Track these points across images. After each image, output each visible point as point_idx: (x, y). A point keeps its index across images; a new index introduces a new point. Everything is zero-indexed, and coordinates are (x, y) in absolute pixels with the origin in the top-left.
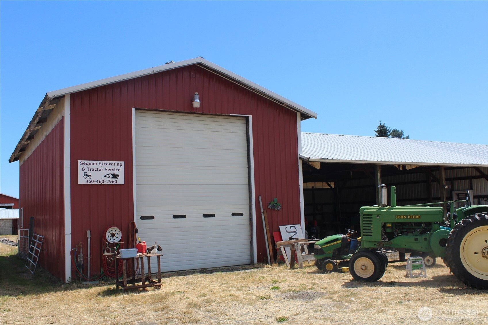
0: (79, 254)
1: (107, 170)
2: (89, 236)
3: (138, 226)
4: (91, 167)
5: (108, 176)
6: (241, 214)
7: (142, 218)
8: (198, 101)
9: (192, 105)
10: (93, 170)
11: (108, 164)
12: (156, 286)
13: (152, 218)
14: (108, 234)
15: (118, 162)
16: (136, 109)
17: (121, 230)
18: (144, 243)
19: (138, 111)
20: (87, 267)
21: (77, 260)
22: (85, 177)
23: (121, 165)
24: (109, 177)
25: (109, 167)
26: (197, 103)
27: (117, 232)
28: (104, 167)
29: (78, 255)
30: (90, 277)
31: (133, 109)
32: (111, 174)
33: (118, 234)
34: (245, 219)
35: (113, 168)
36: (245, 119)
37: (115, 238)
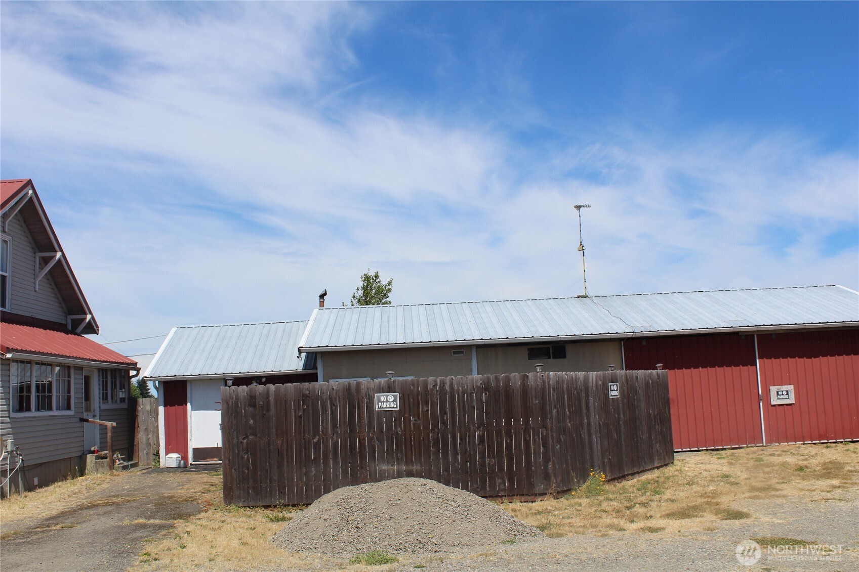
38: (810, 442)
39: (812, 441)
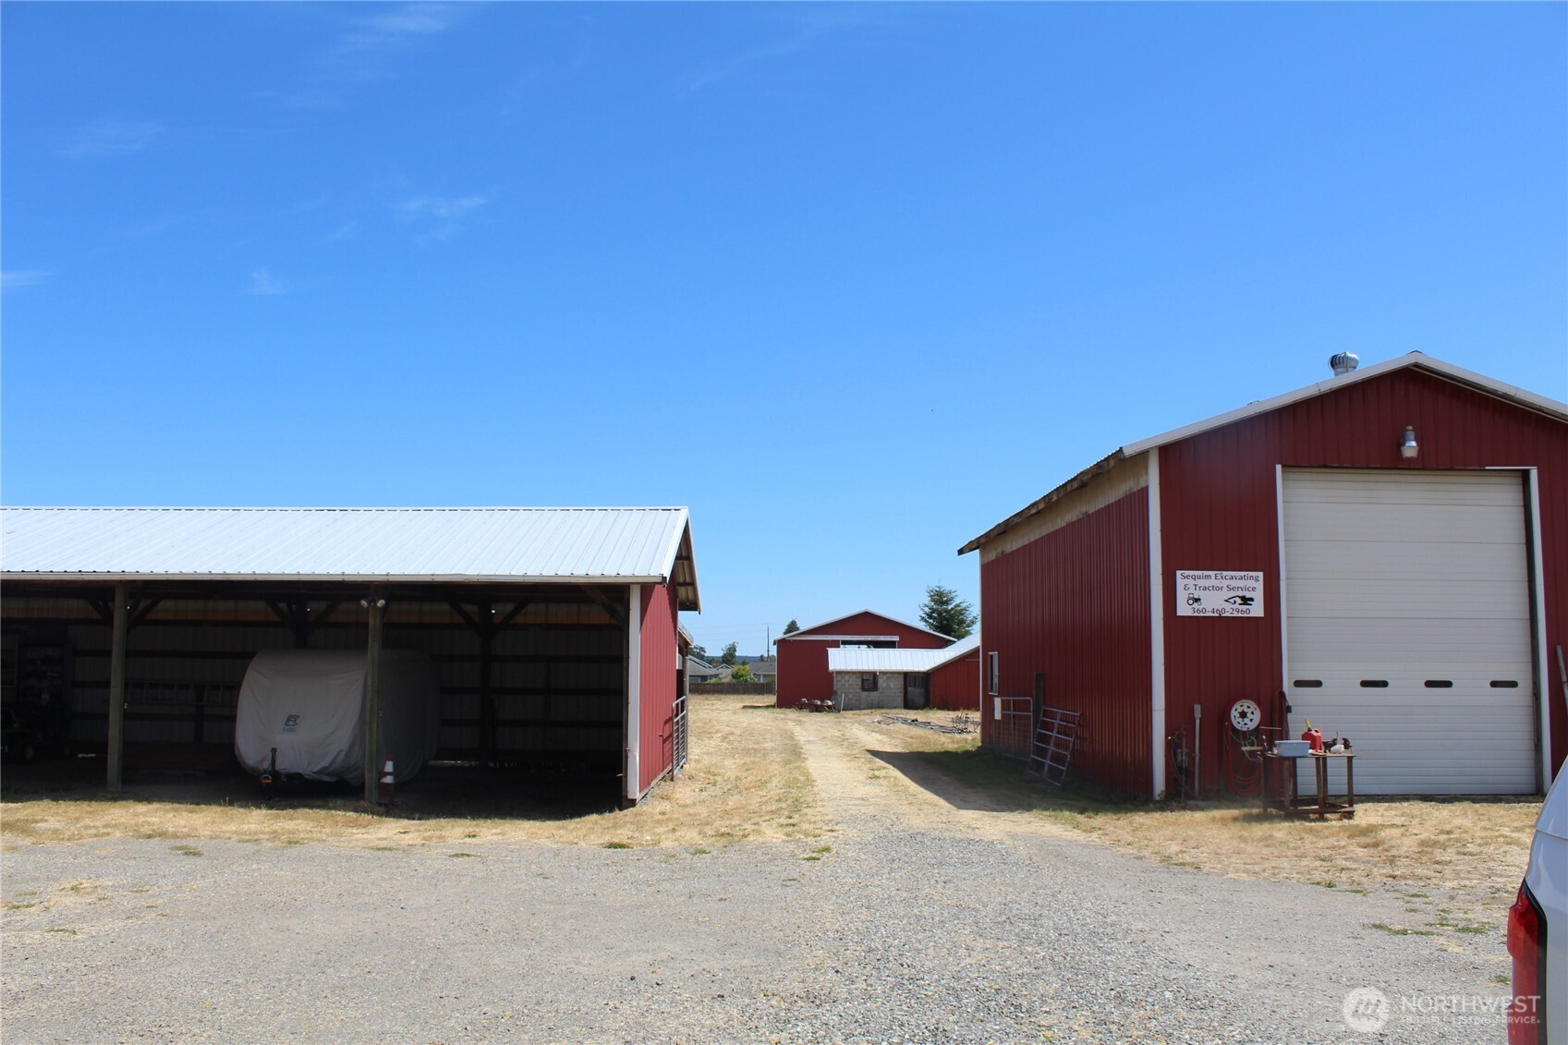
0: (1181, 748)
1: (1230, 589)
2: (1198, 714)
3: (1290, 700)
4: (1201, 583)
5: (1232, 601)
6: (1513, 684)
7: (1298, 684)
8: (1414, 444)
9: (1399, 453)
10: (1205, 589)
11: (1232, 578)
12: (1344, 812)
13: (1318, 684)
14: (1234, 714)
15: (1251, 574)
16: (1283, 466)
17: (1259, 704)
18: (1317, 731)
19: (1286, 469)
20: (1194, 773)
21: (1176, 758)
22: (1191, 602)
23: (1257, 580)
24: (1235, 602)
25: (1234, 583)
26: (1411, 447)
27: (1252, 709)
28: (1225, 583)
29: (1179, 750)
30: (1200, 793)
31: (1279, 467)
32: (1239, 597)
33: (1252, 713)
34: (1521, 695)
35: (1243, 586)
36: (1520, 474)
37: (1246, 720)
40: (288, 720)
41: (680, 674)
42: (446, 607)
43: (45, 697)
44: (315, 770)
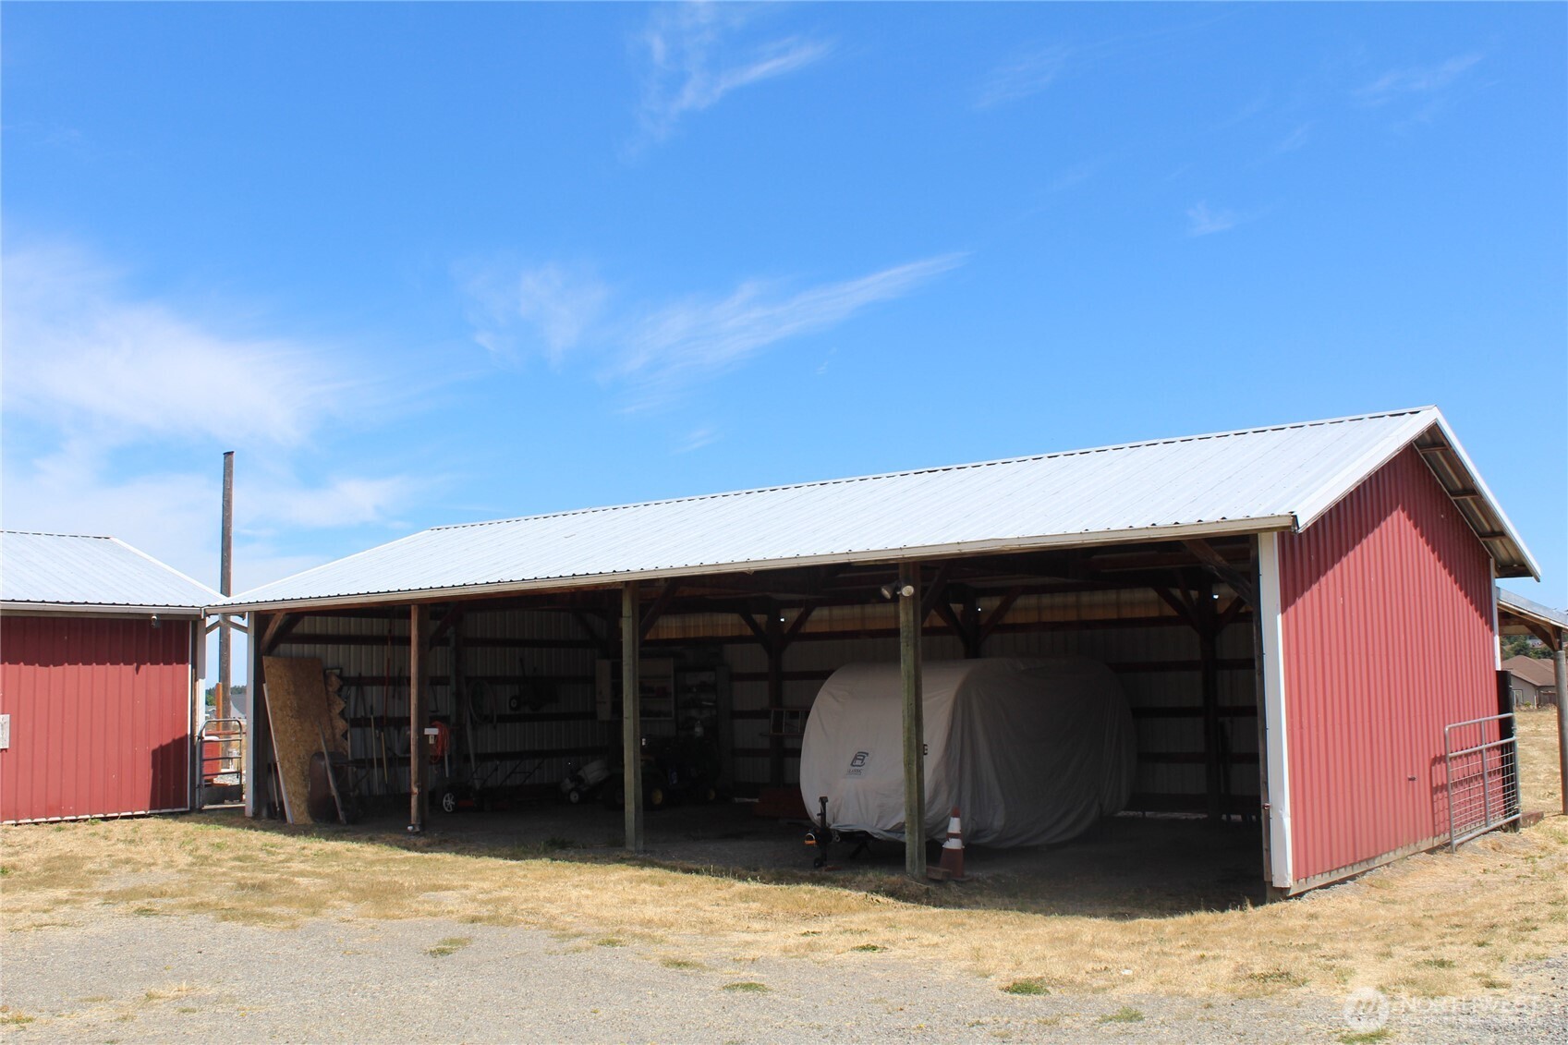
38: (29, 821)
39: (32, 819)
40: (856, 758)
41: (1503, 679)
42: (1152, 594)
43: (699, 730)
44: (888, 828)
